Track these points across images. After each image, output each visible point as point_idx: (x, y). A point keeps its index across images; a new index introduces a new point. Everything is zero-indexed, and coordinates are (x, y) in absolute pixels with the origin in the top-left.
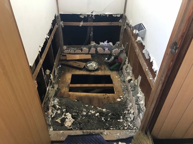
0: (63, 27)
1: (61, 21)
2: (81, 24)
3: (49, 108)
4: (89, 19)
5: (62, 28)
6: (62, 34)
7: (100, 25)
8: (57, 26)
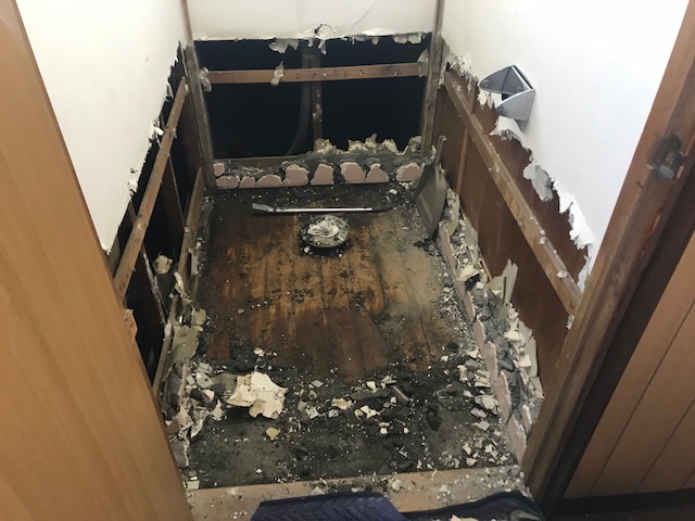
0: (210, 89)
1: (201, 68)
2: (278, 75)
3: (180, 404)
4: (307, 57)
5: (206, 94)
6: (205, 116)
7: (348, 78)
8: (187, 86)
